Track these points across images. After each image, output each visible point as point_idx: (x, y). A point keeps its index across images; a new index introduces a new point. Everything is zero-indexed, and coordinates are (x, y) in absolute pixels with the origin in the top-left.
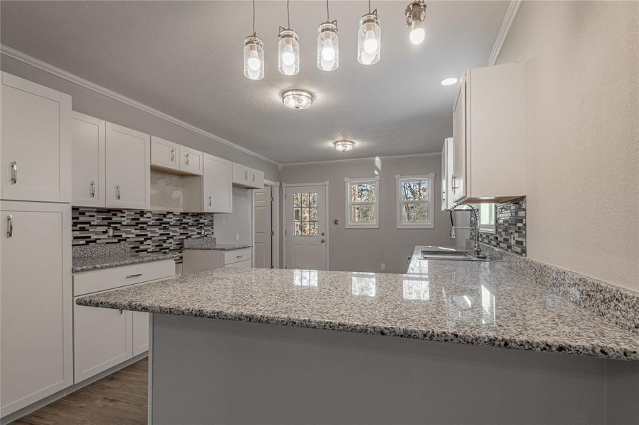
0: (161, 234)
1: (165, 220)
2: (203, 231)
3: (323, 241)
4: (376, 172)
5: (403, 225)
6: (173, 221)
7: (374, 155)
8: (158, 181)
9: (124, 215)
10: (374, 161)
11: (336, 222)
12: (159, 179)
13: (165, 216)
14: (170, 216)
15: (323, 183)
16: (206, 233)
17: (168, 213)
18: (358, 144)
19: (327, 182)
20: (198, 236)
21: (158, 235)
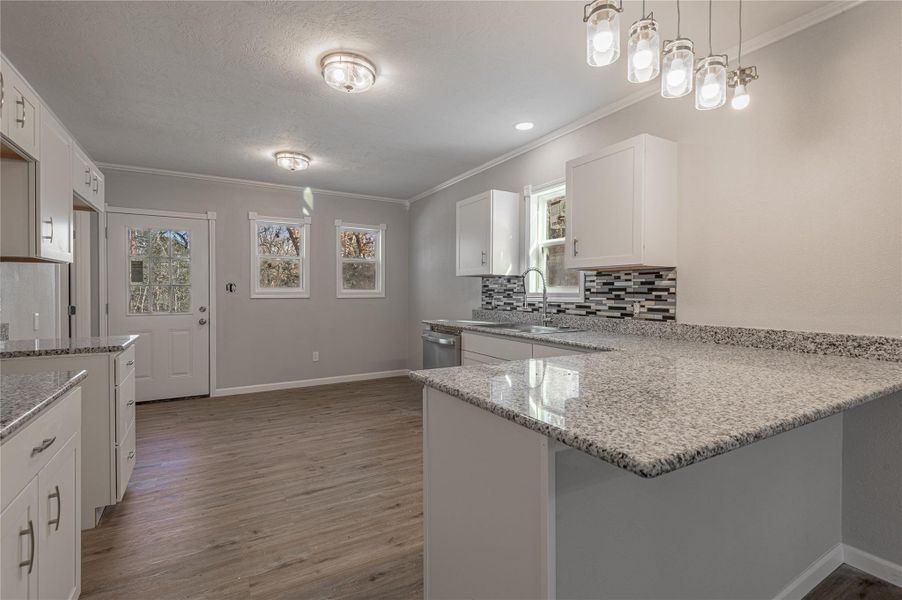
3: (202, 323)
4: (305, 211)
5: (343, 294)
7: (305, 184)
10: (302, 193)
11: (230, 288)
15: (203, 216)
18: (316, 162)
19: (212, 215)
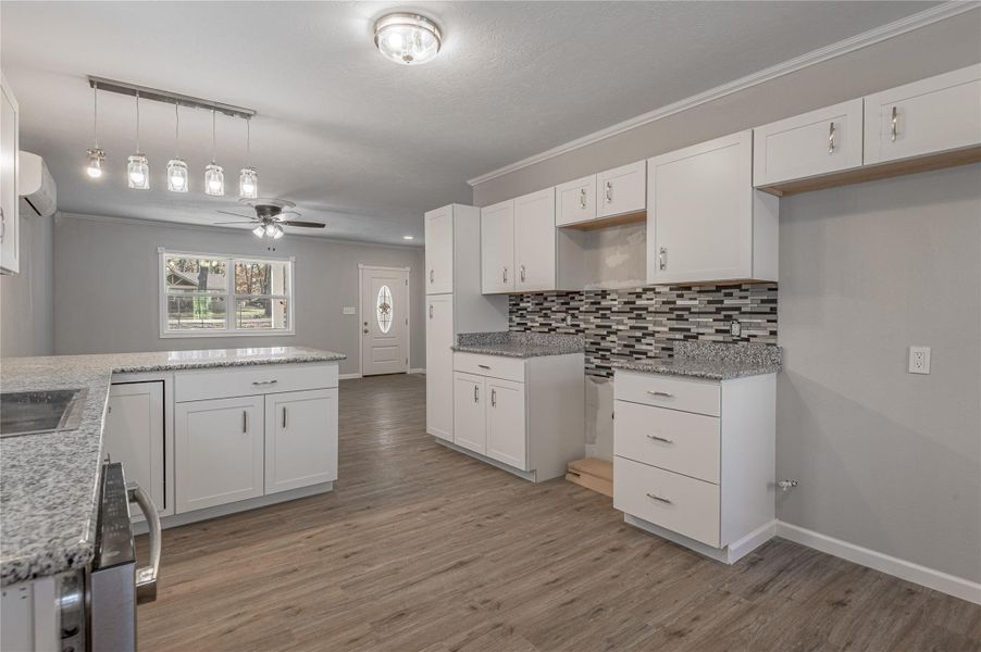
0: (631, 328)
1: (639, 302)
2: (735, 329)
6: (653, 303)
8: (629, 238)
9: (583, 298)
12: (630, 235)
13: (639, 296)
14: (650, 294)
16: (745, 334)
17: (646, 290)
20: (720, 338)
21: (627, 328)
